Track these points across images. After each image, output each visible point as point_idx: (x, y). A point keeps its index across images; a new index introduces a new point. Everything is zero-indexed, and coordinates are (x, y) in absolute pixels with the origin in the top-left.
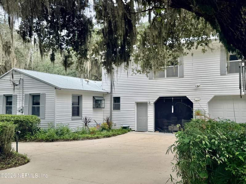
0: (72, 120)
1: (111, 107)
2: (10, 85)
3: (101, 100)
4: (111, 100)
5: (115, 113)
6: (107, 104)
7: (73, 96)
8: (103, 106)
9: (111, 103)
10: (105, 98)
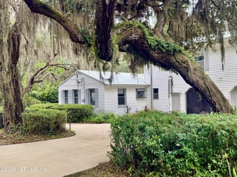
0: (119, 107)
1: (151, 97)
2: (75, 83)
3: (143, 92)
4: (152, 91)
5: (155, 101)
6: (149, 94)
7: (119, 90)
8: (145, 96)
9: (151, 94)
10: (147, 90)
